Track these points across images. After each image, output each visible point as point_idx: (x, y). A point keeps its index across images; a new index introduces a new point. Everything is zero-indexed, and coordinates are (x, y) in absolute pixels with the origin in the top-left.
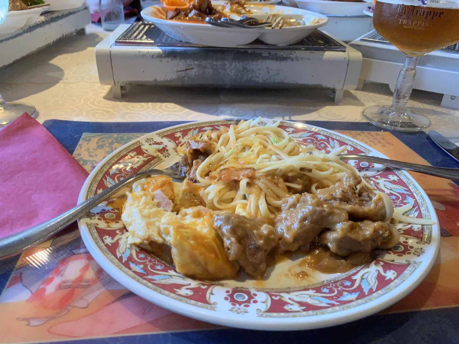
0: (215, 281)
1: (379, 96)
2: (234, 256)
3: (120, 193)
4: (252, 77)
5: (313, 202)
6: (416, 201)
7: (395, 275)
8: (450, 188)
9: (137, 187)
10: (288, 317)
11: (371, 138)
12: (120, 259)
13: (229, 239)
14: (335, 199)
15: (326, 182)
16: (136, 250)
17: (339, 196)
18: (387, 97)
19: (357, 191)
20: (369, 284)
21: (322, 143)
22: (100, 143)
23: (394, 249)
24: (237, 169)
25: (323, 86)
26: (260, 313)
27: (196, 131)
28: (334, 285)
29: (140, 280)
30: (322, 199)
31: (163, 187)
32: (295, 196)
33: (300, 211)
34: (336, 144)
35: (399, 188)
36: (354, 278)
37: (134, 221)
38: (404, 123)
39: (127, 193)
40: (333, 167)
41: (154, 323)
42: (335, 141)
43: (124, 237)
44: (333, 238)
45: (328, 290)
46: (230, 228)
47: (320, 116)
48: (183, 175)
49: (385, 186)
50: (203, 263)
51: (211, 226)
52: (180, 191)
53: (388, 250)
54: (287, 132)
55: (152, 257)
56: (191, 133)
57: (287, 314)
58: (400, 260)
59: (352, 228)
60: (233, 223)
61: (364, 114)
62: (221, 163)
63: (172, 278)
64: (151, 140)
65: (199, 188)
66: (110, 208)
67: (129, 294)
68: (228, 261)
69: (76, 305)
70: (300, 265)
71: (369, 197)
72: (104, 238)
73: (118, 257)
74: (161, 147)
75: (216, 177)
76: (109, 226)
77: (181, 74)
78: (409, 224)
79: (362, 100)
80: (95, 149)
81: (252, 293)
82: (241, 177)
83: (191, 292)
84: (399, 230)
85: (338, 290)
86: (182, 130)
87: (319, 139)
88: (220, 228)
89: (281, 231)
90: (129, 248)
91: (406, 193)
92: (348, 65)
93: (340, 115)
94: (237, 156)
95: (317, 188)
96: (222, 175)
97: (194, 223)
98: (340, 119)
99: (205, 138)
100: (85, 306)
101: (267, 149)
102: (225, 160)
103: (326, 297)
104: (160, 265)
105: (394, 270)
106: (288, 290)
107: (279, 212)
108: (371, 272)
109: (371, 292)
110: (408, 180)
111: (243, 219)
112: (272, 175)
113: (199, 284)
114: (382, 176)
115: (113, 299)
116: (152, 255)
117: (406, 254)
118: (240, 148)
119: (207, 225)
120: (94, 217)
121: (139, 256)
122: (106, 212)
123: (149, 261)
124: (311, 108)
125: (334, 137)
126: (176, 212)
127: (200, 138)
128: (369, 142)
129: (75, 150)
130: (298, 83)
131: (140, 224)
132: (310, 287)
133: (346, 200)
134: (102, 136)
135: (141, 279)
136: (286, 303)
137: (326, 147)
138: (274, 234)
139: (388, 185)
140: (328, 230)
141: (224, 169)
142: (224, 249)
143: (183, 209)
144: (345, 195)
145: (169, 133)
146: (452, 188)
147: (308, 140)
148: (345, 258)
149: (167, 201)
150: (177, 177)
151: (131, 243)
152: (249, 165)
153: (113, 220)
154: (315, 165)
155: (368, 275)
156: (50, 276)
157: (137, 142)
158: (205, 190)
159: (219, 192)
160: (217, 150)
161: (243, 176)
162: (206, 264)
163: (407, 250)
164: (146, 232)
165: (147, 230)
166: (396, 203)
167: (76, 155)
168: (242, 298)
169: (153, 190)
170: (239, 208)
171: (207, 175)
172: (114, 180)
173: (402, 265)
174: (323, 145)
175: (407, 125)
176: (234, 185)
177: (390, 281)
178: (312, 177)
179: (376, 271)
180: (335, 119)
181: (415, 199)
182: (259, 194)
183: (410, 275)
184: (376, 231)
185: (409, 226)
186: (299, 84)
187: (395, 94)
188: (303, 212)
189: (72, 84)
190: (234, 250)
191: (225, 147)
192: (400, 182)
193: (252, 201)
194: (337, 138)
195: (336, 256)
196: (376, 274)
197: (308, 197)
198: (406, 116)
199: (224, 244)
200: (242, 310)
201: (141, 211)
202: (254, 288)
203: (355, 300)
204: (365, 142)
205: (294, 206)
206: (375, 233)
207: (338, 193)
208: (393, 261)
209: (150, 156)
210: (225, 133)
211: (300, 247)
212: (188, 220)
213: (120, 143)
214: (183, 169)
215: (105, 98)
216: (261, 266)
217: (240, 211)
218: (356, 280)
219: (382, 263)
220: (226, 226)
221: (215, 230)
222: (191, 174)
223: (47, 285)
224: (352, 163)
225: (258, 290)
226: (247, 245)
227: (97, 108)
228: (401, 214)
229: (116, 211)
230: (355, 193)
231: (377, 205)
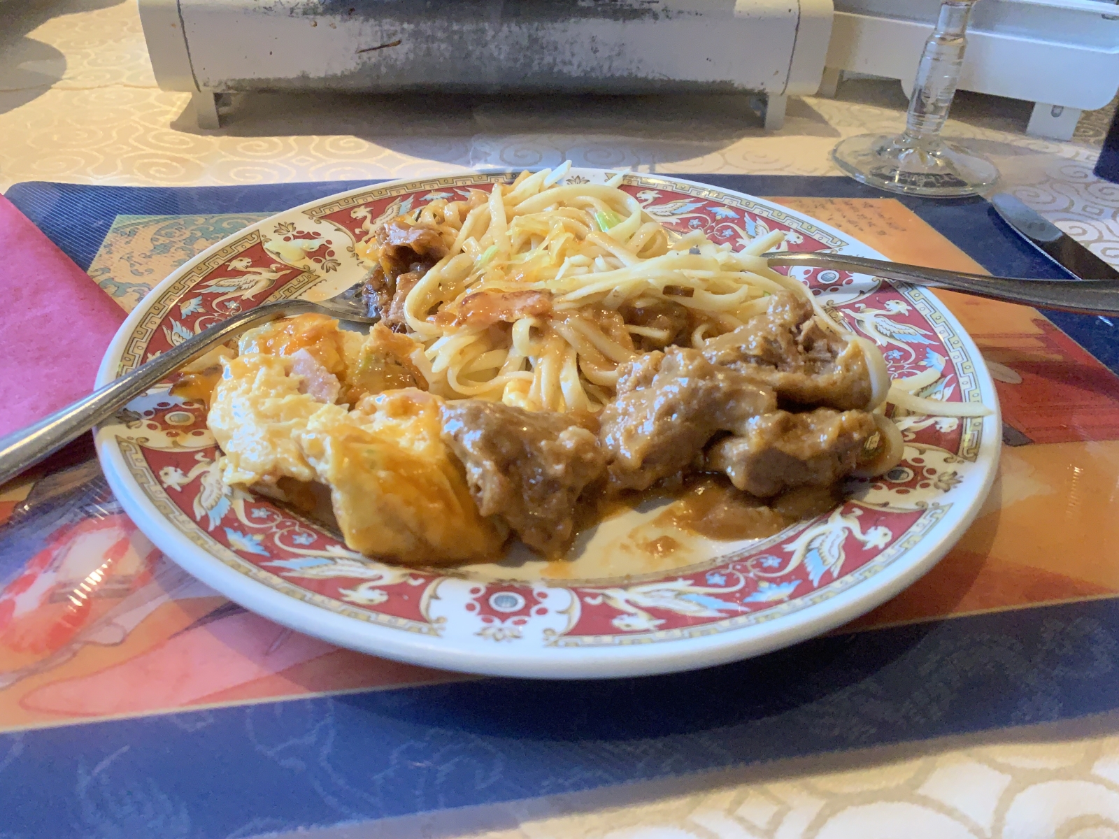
0: (447, 567)
1: (874, 111)
2: (491, 505)
3: (205, 360)
4: (555, 64)
5: (690, 367)
6: (949, 363)
7: (889, 538)
8: (1036, 330)
9: (248, 345)
10: (621, 644)
11: (851, 214)
12: (203, 523)
13: (478, 464)
14: (745, 358)
15: (727, 320)
16: (245, 500)
17: (757, 352)
18: (894, 113)
19: (800, 338)
20: (824, 562)
21: (727, 227)
22: (162, 240)
23: (891, 478)
24: (507, 295)
25: (736, 85)
26: (553, 638)
27: (408, 203)
28: (739, 567)
29: (250, 571)
30: (714, 359)
31: (315, 343)
32: (649, 357)
33: (658, 392)
34: (760, 229)
35: (911, 331)
36: (789, 548)
37: (238, 427)
38: (934, 175)
39: (223, 360)
40: (749, 284)
41: (293, 674)
42: (760, 222)
43: (214, 468)
44: (738, 454)
45: (724, 578)
46: (480, 438)
47: (726, 163)
48: (374, 315)
49: (876, 327)
50: (413, 524)
51: (436, 434)
52: (359, 352)
53: (876, 481)
54: (641, 201)
55: (285, 515)
56: (395, 207)
57: (618, 639)
58: (902, 503)
59: (785, 428)
60: (487, 424)
61: (837, 155)
62: (468, 280)
63: (336, 563)
64: (291, 229)
65: (410, 345)
66: (179, 399)
67: (230, 609)
68: (479, 518)
69: (93, 638)
70: (658, 522)
71: (830, 350)
72: (162, 473)
73: (198, 518)
74: (315, 244)
75: (454, 317)
76: (175, 444)
77: (369, 58)
78: (930, 416)
79: (833, 123)
80: (148, 254)
81: (535, 593)
82: (517, 314)
83: (381, 595)
84: (903, 432)
85: (746, 578)
86: (370, 200)
87: (718, 217)
88: (456, 437)
89: (612, 442)
90: (226, 495)
91: (927, 342)
92: (797, 30)
93: (777, 161)
94: (509, 263)
95: (706, 335)
96: (469, 310)
97: (393, 431)
98: (776, 170)
99: (427, 218)
100: (118, 640)
101: (584, 243)
102: (478, 273)
103: (717, 596)
104: (305, 535)
105: (886, 526)
106: (626, 582)
107: (612, 398)
108: (830, 533)
109: (827, 579)
110: (933, 311)
111: (516, 414)
112: (594, 306)
113: (404, 575)
114: (870, 304)
115: (188, 621)
116: (287, 511)
117: (918, 487)
118: (516, 242)
119: (425, 433)
120: (138, 422)
121: (252, 513)
122: (170, 410)
123: (277, 525)
124: (705, 144)
125: (756, 212)
126: (347, 405)
127: (417, 220)
128: (844, 222)
129: (95, 259)
130: (671, 78)
131: (253, 435)
132: (680, 574)
133: (773, 360)
134: (167, 223)
135: (254, 570)
136: (618, 613)
137: (736, 236)
138: (595, 449)
139: (885, 325)
140: (729, 434)
141: (475, 296)
142: (468, 489)
143: (365, 397)
144: (769, 347)
145: (336, 209)
146: (1042, 332)
147: (692, 221)
148: (769, 501)
149: (323, 378)
150: (357, 319)
151: (231, 483)
152: (536, 284)
153: (186, 429)
154: (703, 280)
155: (823, 541)
156: (27, 572)
157: (251, 234)
158: (425, 350)
159: (462, 352)
160: (456, 247)
161: (522, 310)
162: (422, 525)
163: (921, 477)
164: (267, 454)
165: (270, 448)
166: (902, 367)
167: (96, 270)
168: (508, 605)
169: (289, 351)
170: (510, 391)
171: (433, 311)
172: (192, 329)
173: (905, 514)
174: (728, 233)
175: (942, 181)
176: (499, 334)
177: (876, 551)
178: (693, 309)
179: (843, 531)
180: (764, 170)
181: (948, 356)
182: (563, 354)
183: (924, 535)
184: (844, 434)
185: (930, 422)
186: (674, 80)
187: (913, 105)
188: (665, 394)
189: (87, 92)
190: (492, 489)
191: (478, 240)
192: (914, 318)
193: (543, 374)
194: (765, 215)
195: (747, 497)
196: (843, 536)
197: (679, 356)
198: (939, 157)
199: (468, 477)
200: (507, 633)
201: (255, 403)
202: (543, 579)
203: (786, 599)
204: (836, 224)
205: (646, 380)
206: (842, 439)
207: (753, 345)
208: (886, 505)
209: (287, 267)
210: (479, 205)
211: (658, 480)
212: (380, 423)
213: (212, 239)
214: (371, 300)
215: (174, 126)
216: (560, 527)
217: (511, 398)
218: (791, 554)
219: (858, 512)
220: (471, 432)
221: (447, 446)
222: (391, 311)
223: (17, 594)
224: (798, 274)
225: (552, 584)
226: (525, 477)
227: (152, 151)
228: (912, 392)
229: (196, 406)
230: (796, 343)
231: (848, 370)
